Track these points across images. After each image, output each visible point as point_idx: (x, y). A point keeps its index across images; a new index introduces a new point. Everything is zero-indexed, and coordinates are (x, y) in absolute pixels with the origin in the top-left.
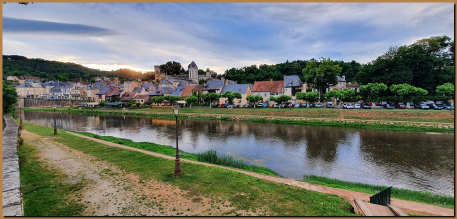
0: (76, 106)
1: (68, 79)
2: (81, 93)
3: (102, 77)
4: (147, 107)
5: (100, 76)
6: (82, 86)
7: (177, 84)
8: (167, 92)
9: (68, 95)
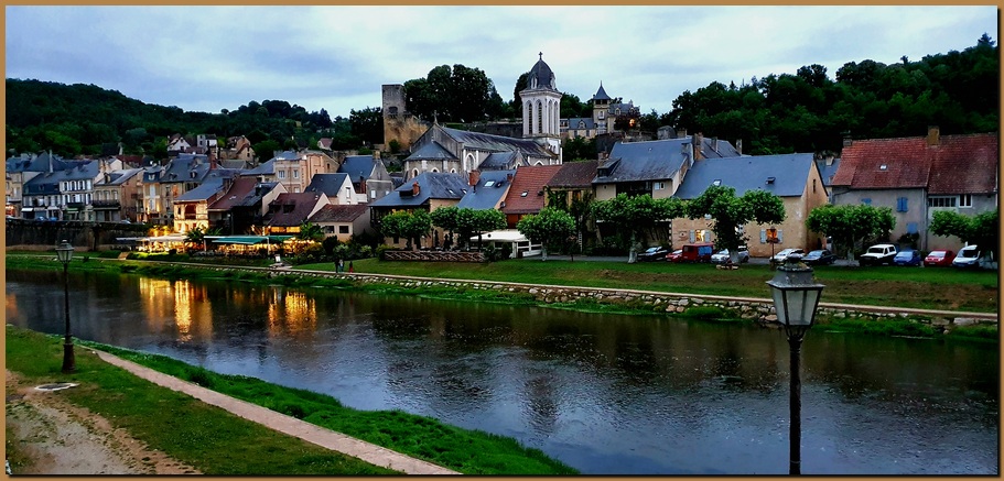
0: (107, 246)
1: (79, 148)
2: (124, 198)
3: (190, 135)
4: (365, 255)
5: (183, 134)
6: (126, 173)
7: (478, 158)
8: (441, 193)
9: (80, 207)
